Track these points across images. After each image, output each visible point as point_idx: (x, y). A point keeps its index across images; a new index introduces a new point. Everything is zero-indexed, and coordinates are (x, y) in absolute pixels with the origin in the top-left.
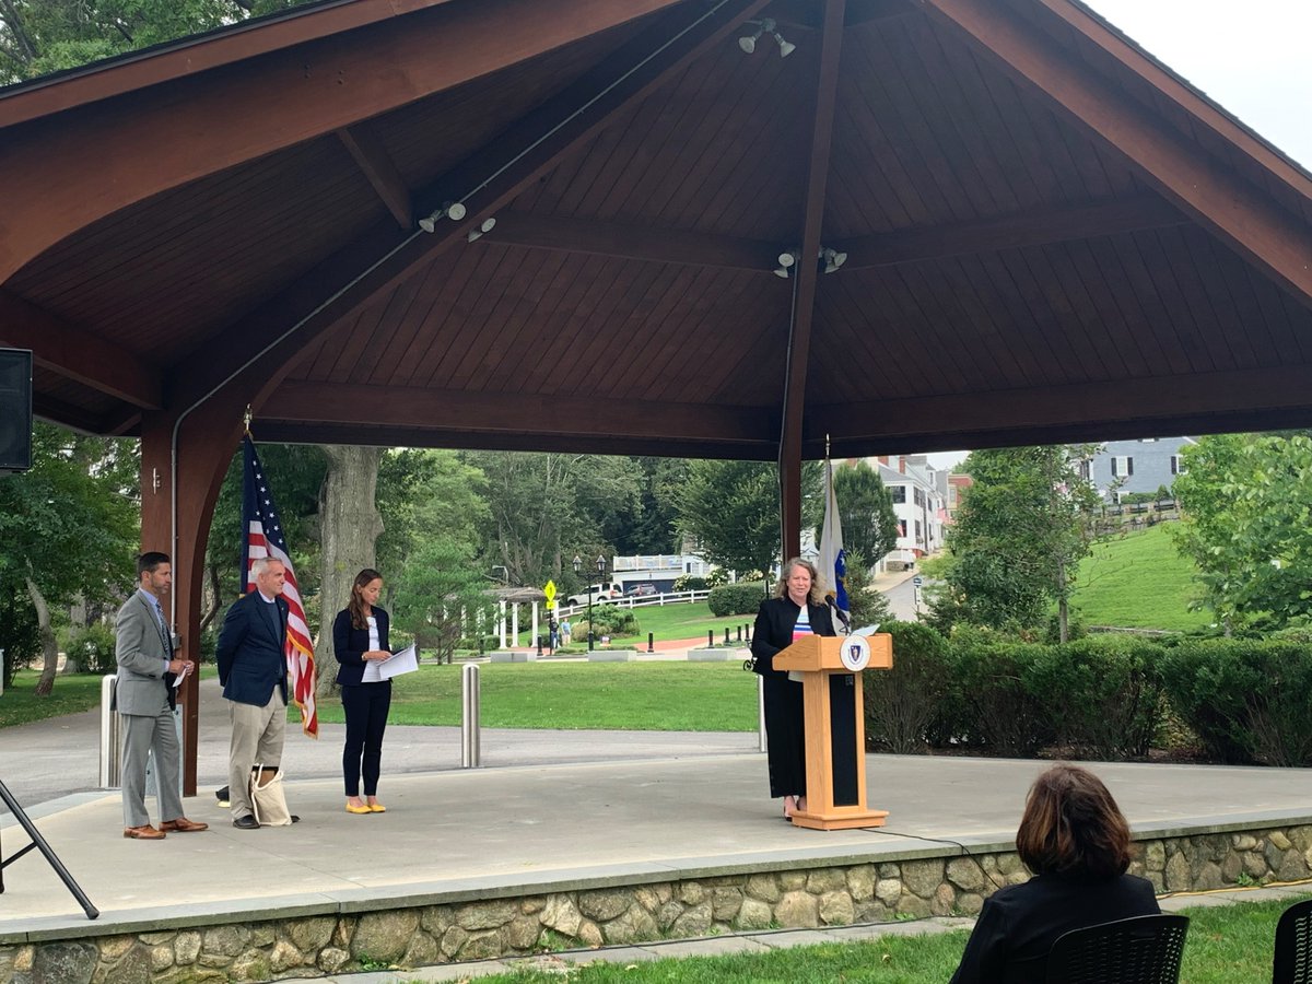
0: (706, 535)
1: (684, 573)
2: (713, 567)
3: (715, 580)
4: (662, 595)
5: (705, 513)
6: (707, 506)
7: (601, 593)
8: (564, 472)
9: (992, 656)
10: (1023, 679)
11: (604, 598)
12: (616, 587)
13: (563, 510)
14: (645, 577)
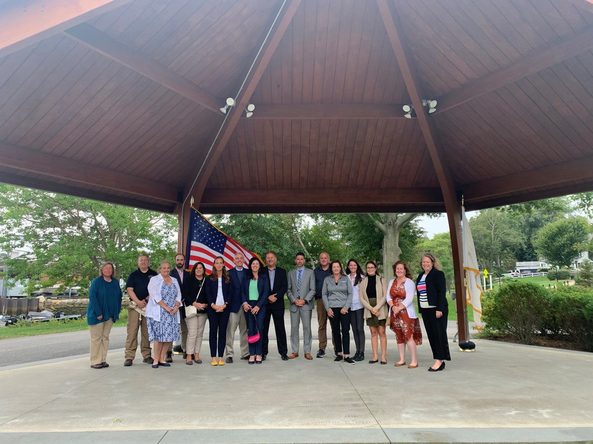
0: (546, 255)
1: (541, 267)
2: (551, 265)
3: (551, 269)
4: (532, 274)
5: (545, 247)
6: (546, 245)
7: (512, 273)
8: (497, 237)
9: (569, 299)
10: (583, 310)
11: (513, 275)
12: (517, 271)
13: (497, 248)
14: (528, 268)
